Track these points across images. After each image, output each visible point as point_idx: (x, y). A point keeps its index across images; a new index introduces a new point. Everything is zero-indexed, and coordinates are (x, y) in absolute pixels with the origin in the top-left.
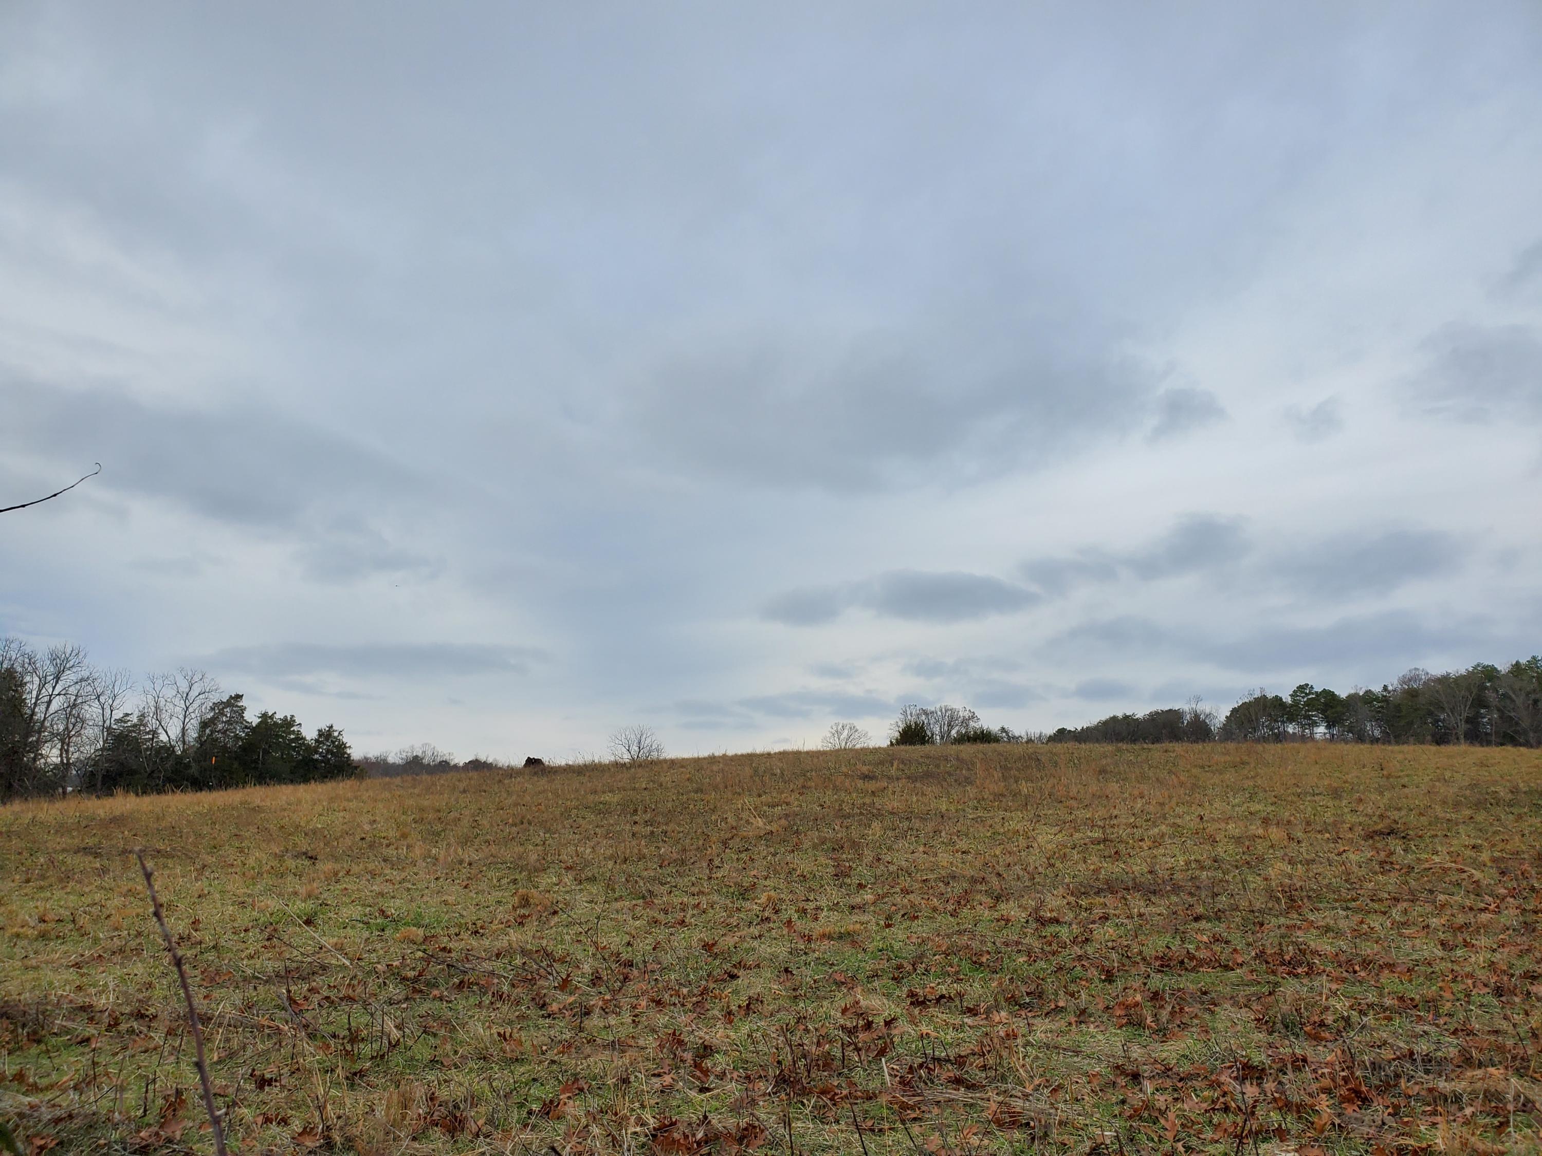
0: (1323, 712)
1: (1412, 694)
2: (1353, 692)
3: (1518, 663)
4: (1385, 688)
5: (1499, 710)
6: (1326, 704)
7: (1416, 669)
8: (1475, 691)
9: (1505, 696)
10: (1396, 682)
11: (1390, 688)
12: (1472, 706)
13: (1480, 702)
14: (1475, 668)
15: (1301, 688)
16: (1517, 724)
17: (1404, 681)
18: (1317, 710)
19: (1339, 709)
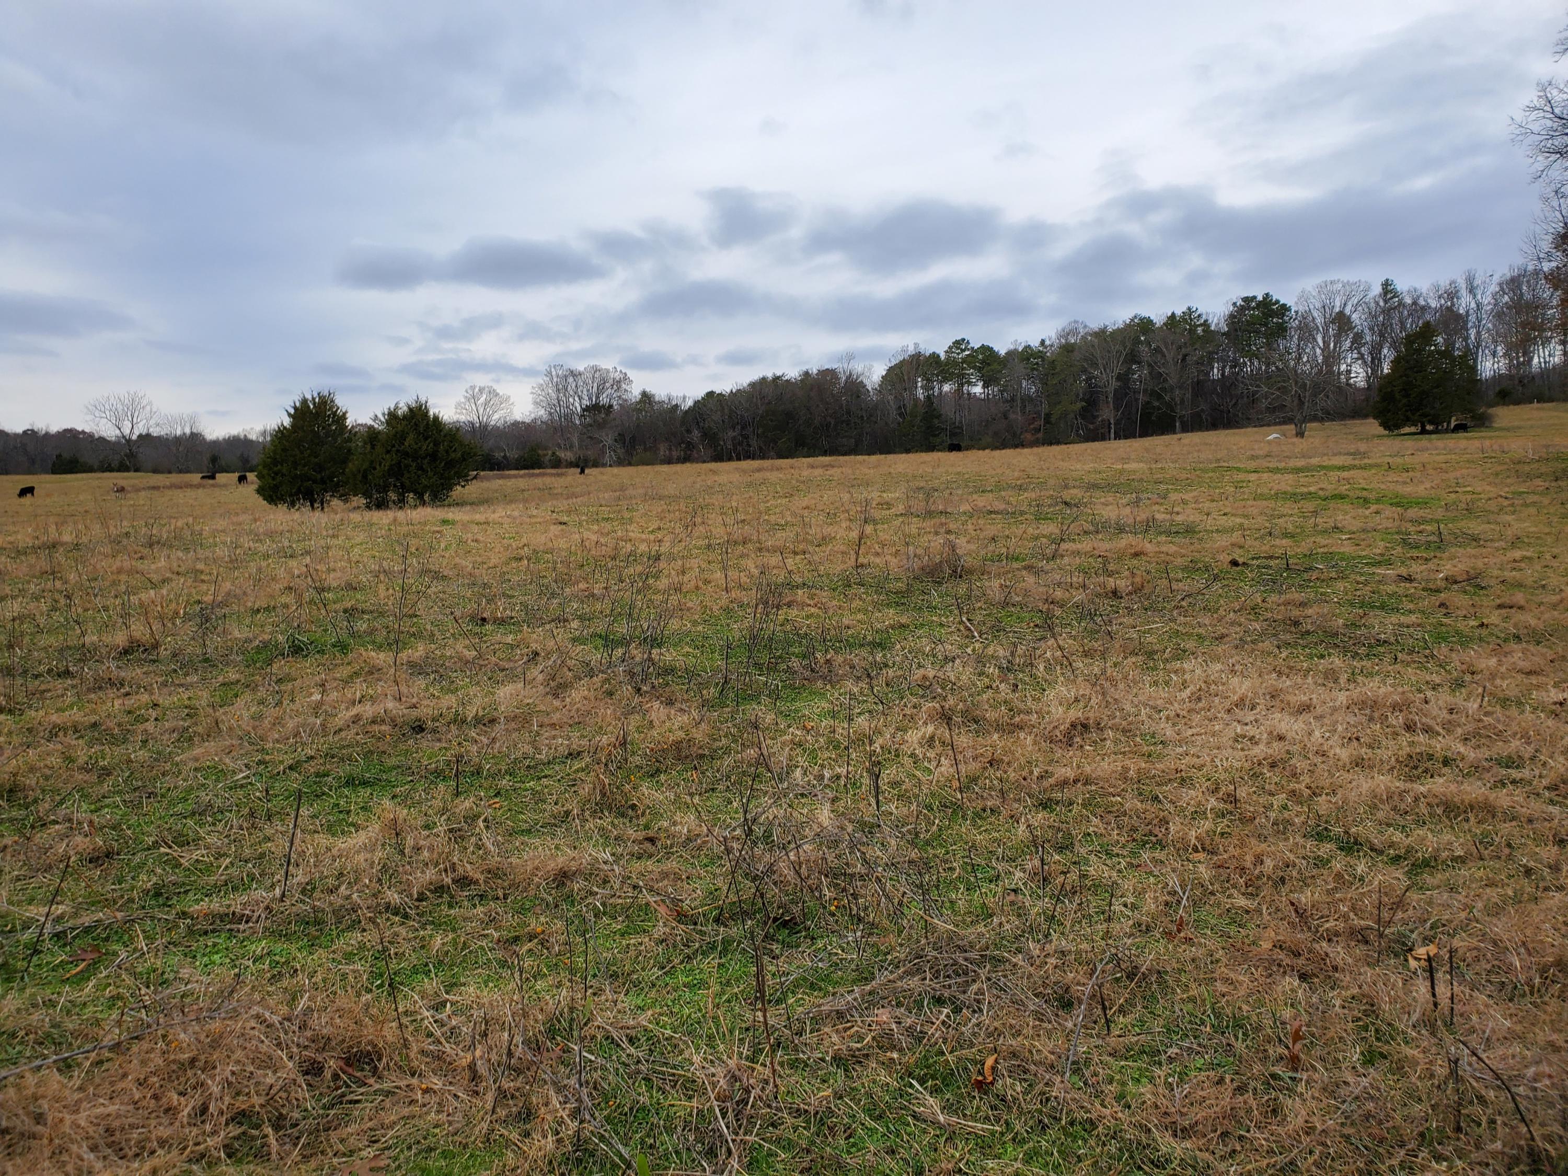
0: (980, 370)
1: (1067, 349)
2: (1012, 347)
3: (1173, 314)
4: (1043, 342)
5: (1149, 365)
6: (983, 361)
7: (1076, 322)
8: (1129, 345)
9: (1158, 350)
10: (1054, 336)
11: (1047, 343)
12: (1125, 362)
13: (1133, 358)
14: (1132, 320)
15: (957, 343)
16: (1165, 380)
17: (1065, 334)
18: (974, 368)
19: (995, 366)
